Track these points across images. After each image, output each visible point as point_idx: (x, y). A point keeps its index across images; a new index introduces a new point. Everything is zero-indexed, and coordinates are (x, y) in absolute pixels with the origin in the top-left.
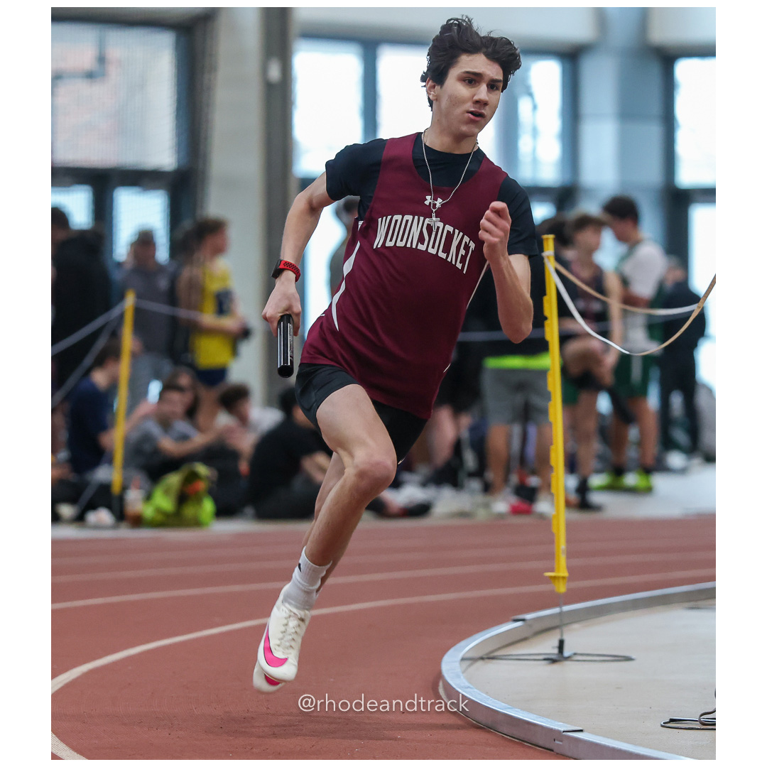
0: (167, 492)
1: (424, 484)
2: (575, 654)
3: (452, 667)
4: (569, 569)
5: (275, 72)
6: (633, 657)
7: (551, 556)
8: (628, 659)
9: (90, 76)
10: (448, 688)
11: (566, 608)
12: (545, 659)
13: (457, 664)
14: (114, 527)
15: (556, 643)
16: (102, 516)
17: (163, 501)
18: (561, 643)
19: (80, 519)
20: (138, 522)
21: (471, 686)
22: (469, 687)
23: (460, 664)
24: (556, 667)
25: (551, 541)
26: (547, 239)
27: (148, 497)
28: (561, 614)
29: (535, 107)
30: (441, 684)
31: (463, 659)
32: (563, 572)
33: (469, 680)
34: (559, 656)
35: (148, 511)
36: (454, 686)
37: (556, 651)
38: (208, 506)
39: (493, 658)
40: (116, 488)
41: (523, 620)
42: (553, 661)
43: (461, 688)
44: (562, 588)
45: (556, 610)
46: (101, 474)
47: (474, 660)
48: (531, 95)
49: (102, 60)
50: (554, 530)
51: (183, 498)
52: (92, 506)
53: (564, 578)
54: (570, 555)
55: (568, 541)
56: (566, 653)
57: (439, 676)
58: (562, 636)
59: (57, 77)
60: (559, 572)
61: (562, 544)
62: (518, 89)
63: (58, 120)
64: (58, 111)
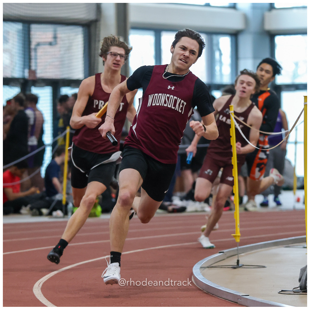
2: (243, 265)
3: (196, 271)
4: (241, 232)
6: (266, 266)
7: (234, 227)
8: (264, 267)
9: (50, 44)
10: (196, 279)
11: (239, 247)
12: (232, 268)
13: (199, 270)
14: (63, 217)
15: (236, 261)
16: (59, 213)
18: (238, 261)
19: (50, 214)
21: (204, 278)
23: (200, 270)
24: (236, 270)
25: (234, 221)
28: (237, 250)
29: (221, 54)
30: (193, 277)
31: (201, 268)
32: (239, 234)
33: (203, 275)
34: (238, 266)
37: (236, 264)
38: (99, 209)
39: (212, 267)
40: (64, 203)
41: (223, 252)
42: (235, 268)
43: (200, 279)
44: (238, 240)
45: (236, 248)
46: (58, 197)
47: (205, 268)
48: (220, 50)
49: (55, 37)
50: (235, 218)
52: (55, 209)
53: (239, 236)
54: (241, 226)
55: (240, 221)
56: (240, 265)
57: (192, 274)
58: (238, 258)
59: (38, 44)
60: (237, 234)
61: (238, 223)
62: (215, 48)
63: (38, 61)
64: (38, 57)
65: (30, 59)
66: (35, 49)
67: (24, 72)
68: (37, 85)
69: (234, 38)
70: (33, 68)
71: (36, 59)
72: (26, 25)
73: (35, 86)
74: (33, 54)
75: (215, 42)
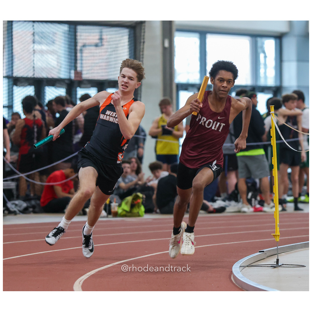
0: (126, 203)
1: (224, 200)
2: (283, 264)
3: (236, 269)
4: (280, 232)
5: (167, 44)
6: (305, 266)
7: (274, 227)
8: (303, 266)
9: (96, 45)
10: (235, 277)
11: (279, 247)
12: (271, 267)
13: (238, 268)
14: (107, 217)
15: (276, 261)
17: (125, 207)
18: (278, 260)
20: (116, 215)
21: (243, 276)
22: (243, 277)
24: (276, 269)
25: (274, 221)
26: (272, 107)
27: (120, 206)
28: (277, 249)
29: (265, 57)
30: (232, 276)
31: (240, 267)
32: (278, 233)
33: (243, 274)
34: (277, 265)
35: (120, 211)
36: (237, 277)
37: (275, 263)
39: (252, 266)
40: (108, 202)
41: (263, 251)
42: (275, 267)
43: (240, 277)
44: (278, 239)
45: (276, 247)
47: (244, 267)
48: (264, 52)
49: (101, 39)
50: (275, 217)
51: (133, 206)
53: (278, 235)
54: (281, 227)
55: (280, 222)
56: (279, 265)
57: (231, 272)
58: (278, 258)
59: (84, 46)
60: (277, 233)
61: (278, 223)
62: (259, 50)
63: (84, 62)
64: (84, 58)
65: (76, 60)
66: (81, 50)
67: (70, 73)
68: (82, 86)
69: (278, 41)
70: (79, 69)
71: (82, 60)
72: (73, 27)
73: (80, 87)
74: (79, 55)
75: (259, 44)
